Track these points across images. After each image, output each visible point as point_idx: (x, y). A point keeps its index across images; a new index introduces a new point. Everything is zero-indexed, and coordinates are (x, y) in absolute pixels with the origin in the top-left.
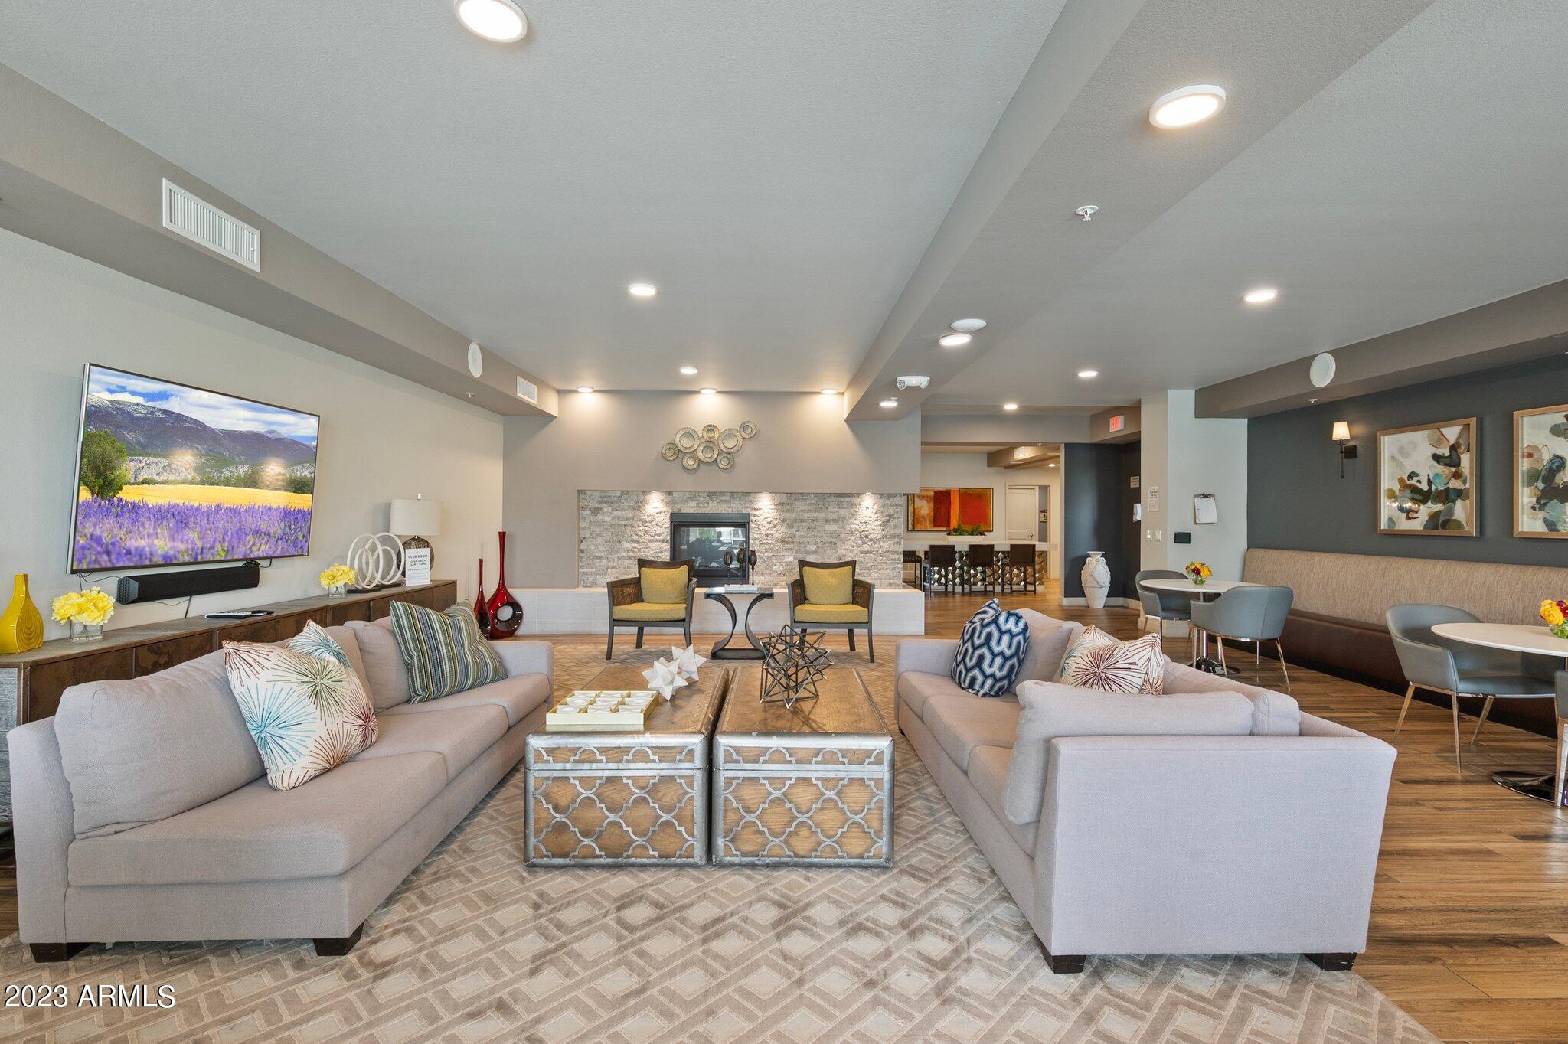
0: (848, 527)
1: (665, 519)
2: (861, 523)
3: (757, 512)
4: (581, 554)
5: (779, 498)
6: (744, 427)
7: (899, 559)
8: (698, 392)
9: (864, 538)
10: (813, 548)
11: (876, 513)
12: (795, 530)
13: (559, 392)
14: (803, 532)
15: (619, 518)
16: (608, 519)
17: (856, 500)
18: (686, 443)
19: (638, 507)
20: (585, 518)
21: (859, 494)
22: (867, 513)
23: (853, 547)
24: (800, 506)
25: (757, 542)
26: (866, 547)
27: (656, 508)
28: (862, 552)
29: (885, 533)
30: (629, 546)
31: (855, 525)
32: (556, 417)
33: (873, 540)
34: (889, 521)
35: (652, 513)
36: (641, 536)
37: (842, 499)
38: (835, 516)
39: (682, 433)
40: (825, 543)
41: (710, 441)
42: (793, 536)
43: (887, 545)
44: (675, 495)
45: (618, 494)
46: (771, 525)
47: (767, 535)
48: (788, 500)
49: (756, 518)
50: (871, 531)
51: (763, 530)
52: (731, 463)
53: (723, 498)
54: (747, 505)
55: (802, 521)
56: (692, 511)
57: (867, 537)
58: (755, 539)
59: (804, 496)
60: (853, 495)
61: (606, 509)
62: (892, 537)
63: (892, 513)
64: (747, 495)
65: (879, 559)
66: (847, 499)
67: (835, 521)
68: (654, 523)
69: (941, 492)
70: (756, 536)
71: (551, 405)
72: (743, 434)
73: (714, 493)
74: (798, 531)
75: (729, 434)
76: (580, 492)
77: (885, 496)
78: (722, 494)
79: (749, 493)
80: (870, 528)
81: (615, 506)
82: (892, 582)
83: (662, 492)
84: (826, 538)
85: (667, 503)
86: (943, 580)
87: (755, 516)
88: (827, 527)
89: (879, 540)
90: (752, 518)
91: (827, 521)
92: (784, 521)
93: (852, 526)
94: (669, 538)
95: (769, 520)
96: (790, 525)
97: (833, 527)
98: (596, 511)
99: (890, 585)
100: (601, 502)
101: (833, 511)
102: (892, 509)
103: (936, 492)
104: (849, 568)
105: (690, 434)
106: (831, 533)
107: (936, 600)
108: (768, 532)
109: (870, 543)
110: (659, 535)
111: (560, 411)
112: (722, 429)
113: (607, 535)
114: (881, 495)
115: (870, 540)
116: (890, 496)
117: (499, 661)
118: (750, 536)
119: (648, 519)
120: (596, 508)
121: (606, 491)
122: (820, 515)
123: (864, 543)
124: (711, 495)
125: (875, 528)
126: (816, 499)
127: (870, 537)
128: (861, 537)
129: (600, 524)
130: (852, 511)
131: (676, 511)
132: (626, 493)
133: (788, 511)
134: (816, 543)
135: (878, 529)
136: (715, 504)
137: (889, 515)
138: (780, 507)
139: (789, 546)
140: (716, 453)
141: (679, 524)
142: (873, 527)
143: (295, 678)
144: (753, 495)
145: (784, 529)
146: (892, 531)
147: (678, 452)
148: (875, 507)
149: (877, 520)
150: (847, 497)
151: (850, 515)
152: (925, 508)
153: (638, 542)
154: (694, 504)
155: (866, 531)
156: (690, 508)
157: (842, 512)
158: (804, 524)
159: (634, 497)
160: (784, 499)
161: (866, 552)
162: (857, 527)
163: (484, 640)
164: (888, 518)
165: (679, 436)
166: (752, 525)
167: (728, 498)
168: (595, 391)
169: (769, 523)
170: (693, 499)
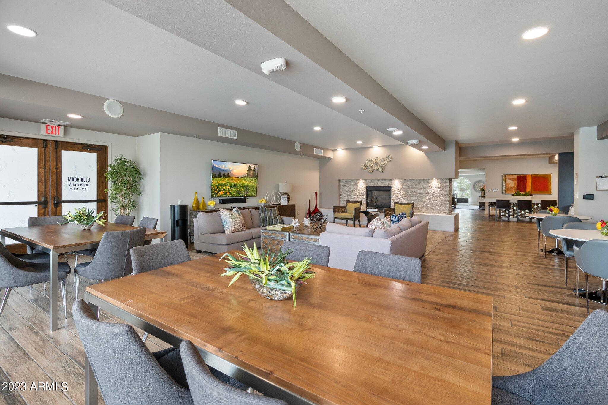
0: (427, 191)
1: (364, 189)
2: (432, 190)
3: (394, 186)
4: (340, 199)
5: (401, 181)
6: (388, 157)
7: (448, 203)
8: (372, 147)
9: (433, 195)
10: (414, 198)
11: (438, 186)
12: (407, 192)
13: (333, 150)
14: (410, 193)
15: (351, 188)
16: (348, 188)
17: (430, 181)
18: (369, 164)
19: (356, 184)
20: (341, 188)
21: (431, 179)
22: (434, 186)
23: (429, 198)
24: (409, 184)
25: (394, 196)
26: (434, 199)
27: (362, 185)
28: (432, 200)
29: (442, 193)
30: (354, 197)
31: (430, 190)
32: (332, 158)
33: (437, 196)
34: (443, 189)
35: (360, 186)
36: (357, 194)
37: (425, 181)
38: (422, 187)
39: (368, 160)
40: (418, 197)
41: (377, 163)
42: (407, 194)
43: (443, 198)
44: (367, 180)
45: (351, 180)
46: (399, 190)
47: (397, 194)
48: (405, 181)
49: (394, 188)
50: (436, 193)
51: (396, 192)
52: (383, 169)
53: (382, 181)
54: (391, 183)
55: (410, 189)
56: (373, 186)
57: (434, 195)
58: (393, 195)
59: (410, 180)
60: (429, 179)
61: (347, 185)
62: (445, 195)
63: (445, 186)
64: (391, 180)
65: (439, 203)
66: (427, 181)
67: (422, 189)
68: (361, 190)
69: (521, 176)
70: (394, 194)
71: (330, 154)
72: (387, 160)
73: (380, 180)
74: (408, 192)
75: (383, 160)
76: (339, 180)
77: (442, 179)
78: (382, 180)
79: (391, 179)
80: (436, 192)
81: (350, 184)
82: (445, 212)
83: (363, 180)
84: (419, 195)
85: (365, 183)
86: (507, 215)
87: (393, 187)
88: (419, 191)
89: (439, 196)
90: (392, 188)
91: (419, 189)
92: (403, 189)
93: (428, 191)
94: (365, 194)
95: (398, 189)
96: (405, 190)
97: (422, 191)
98: (344, 186)
99: (444, 213)
100: (346, 183)
101: (421, 185)
102: (445, 185)
103: (518, 177)
104: (411, 205)
105: (370, 161)
106: (421, 193)
107: (487, 223)
108: (398, 193)
109: (436, 197)
110: (362, 193)
111: (333, 157)
112: (380, 159)
113: (347, 193)
114: (440, 179)
115: (436, 196)
116: (444, 179)
117: (282, 220)
118: (392, 194)
119: (359, 188)
120: (344, 185)
121: (347, 180)
122: (416, 187)
123: (433, 197)
124: (379, 180)
125: (438, 192)
126: (415, 181)
127: (436, 195)
128: (432, 195)
129: (345, 190)
130: (428, 185)
131: (367, 186)
132: (352, 180)
133: (405, 185)
134: (415, 197)
135: (439, 192)
136: (380, 183)
137: (444, 187)
138: (402, 184)
139: (405, 198)
140: (378, 166)
141: (369, 190)
142: (437, 191)
143: (229, 215)
144: (392, 180)
145: (403, 192)
146: (445, 193)
147: (366, 167)
148: (438, 184)
149: (439, 189)
150: (426, 180)
151: (428, 187)
152: (512, 184)
153: (356, 196)
154: (373, 183)
155: (434, 193)
156: (372, 185)
157: (425, 186)
158: (411, 190)
159: (355, 181)
160: (403, 181)
161: (435, 200)
162: (431, 191)
163: (279, 216)
164: (443, 188)
165: (367, 162)
166: (392, 190)
167: (384, 181)
168: (342, 149)
169: (398, 190)
170: (372, 182)
